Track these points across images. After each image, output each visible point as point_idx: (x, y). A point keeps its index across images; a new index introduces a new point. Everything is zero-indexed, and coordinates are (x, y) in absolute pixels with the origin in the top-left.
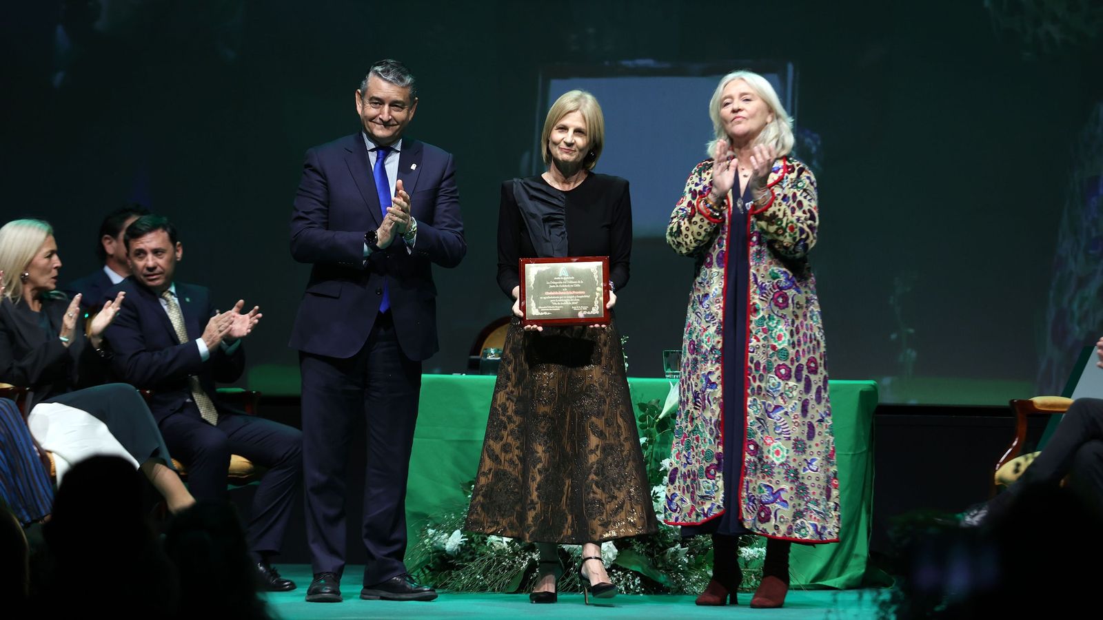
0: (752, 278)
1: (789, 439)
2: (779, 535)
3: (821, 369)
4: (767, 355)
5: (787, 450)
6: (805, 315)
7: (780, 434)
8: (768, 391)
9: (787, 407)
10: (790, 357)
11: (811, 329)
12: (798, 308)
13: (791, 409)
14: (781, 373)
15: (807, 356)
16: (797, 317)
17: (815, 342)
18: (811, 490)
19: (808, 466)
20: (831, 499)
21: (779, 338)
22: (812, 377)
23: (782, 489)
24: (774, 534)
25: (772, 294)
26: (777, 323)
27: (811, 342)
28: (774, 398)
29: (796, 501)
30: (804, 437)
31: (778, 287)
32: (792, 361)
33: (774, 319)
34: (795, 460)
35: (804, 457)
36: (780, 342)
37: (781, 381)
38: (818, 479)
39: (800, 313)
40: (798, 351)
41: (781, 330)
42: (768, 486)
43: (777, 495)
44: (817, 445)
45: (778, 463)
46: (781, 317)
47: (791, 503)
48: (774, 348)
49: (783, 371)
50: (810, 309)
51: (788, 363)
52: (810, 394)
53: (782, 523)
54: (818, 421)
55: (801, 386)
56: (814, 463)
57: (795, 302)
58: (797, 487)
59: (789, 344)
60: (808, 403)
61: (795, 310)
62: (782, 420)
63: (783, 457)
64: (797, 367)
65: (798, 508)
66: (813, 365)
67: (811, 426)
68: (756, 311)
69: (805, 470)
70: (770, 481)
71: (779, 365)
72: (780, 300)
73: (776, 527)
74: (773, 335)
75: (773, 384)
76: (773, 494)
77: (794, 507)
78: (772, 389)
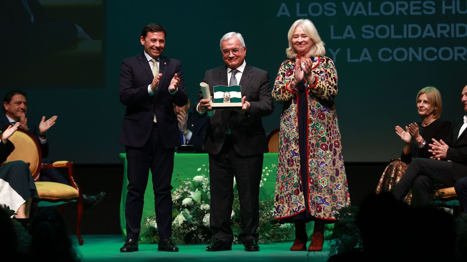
0: (309, 107)
1: (328, 176)
2: (326, 218)
3: (340, 146)
4: (317, 140)
5: (327, 181)
6: (333, 122)
7: (324, 174)
8: (318, 156)
9: (327, 162)
10: (327, 141)
11: (336, 128)
12: (329, 119)
13: (329, 163)
14: (323, 148)
15: (334, 140)
16: (329, 123)
17: (337, 134)
18: (338, 198)
19: (337, 188)
20: (347, 201)
21: (322, 132)
22: (337, 149)
23: (326, 198)
24: (324, 217)
25: (318, 114)
26: (320, 126)
27: (336, 134)
28: (321, 159)
29: (332, 203)
30: (334, 175)
31: (320, 110)
32: (328, 142)
33: (319, 125)
34: (331, 185)
35: (335, 184)
36: (322, 134)
37: (323, 151)
38: (341, 193)
39: (330, 121)
40: (330, 138)
41: (322, 129)
42: (320, 197)
43: (324, 200)
44: (340, 178)
45: (324, 186)
46: (322, 123)
47: (330, 204)
48: (320, 137)
49: (324, 147)
50: (335, 120)
51: (326, 143)
52: (336, 157)
53: (327, 212)
54: (340, 168)
55: (332, 153)
56: (339, 186)
57: (328, 117)
58: (332, 197)
59: (326, 135)
60: (335, 160)
61: (328, 120)
62: (324, 168)
63: (326, 184)
64: (330, 145)
65: (333, 206)
66: (337, 144)
67: (337, 170)
68: (311, 121)
69: (335, 189)
70: (321, 195)
71: (322, 144)
72: (322, 116)
73: (324, 214)
74: (319, 131)
75: (320, 152)
76: (322, 200)
77: (331, 205)
78: (320, 155)
